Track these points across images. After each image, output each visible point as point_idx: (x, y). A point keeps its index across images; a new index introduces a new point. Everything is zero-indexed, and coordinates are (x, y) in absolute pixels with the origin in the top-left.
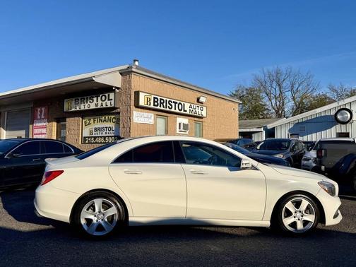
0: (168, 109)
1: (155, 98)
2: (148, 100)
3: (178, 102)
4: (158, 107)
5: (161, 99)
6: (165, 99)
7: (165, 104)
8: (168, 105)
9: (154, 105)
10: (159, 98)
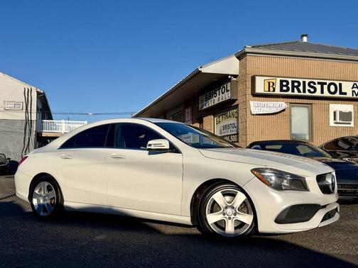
0: (307, 93)
1: (281, 82)
2: (271, 85)
3: (328, 82)
4: (290, 93)
5: (293, 82)
6: (301, 81)
7: (301, 88)
8: (307, 88)
9: (281, 90)
10: (290, 80)
